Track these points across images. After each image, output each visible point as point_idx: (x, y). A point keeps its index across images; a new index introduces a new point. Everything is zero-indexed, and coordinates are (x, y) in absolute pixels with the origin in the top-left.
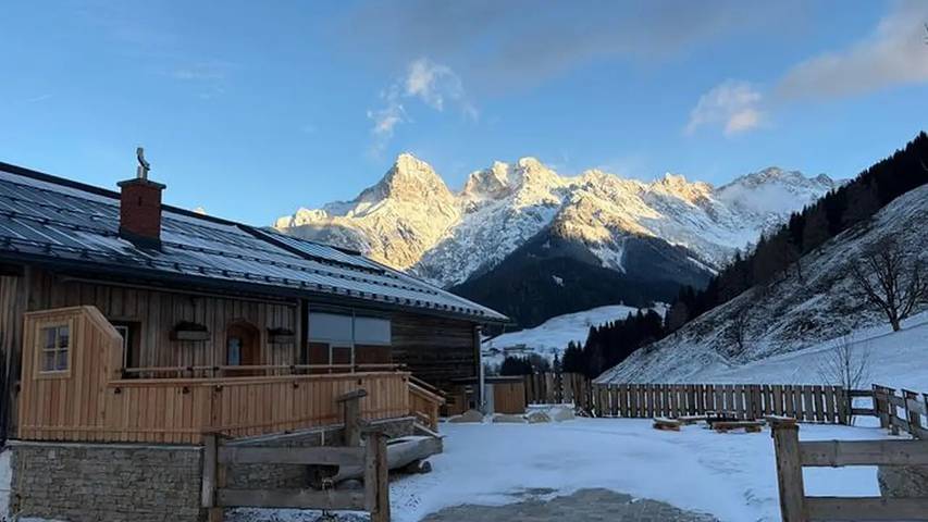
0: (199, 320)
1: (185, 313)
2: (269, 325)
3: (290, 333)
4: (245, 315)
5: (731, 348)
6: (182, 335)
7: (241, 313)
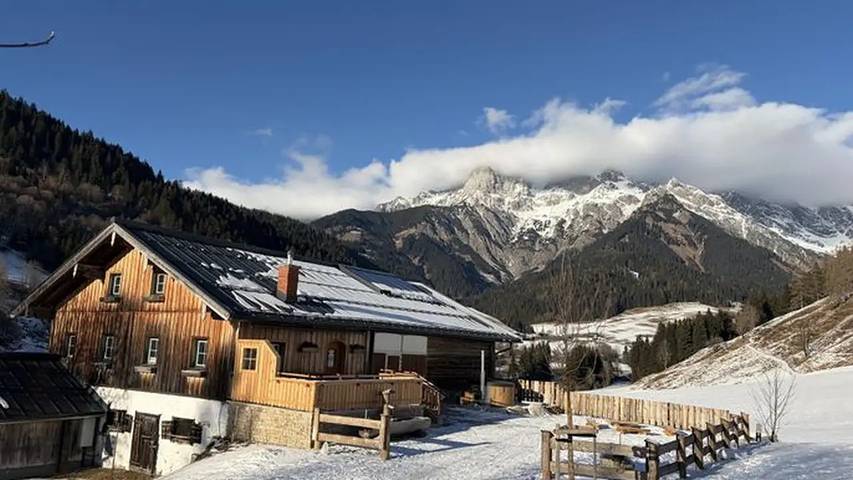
0: (314, 341)
1: (307, 337)
2: (351, 343)
3: (362, 348)
4: (338, 337)
5: (796, 356)
6: (305, 349)
7: (336, 337)
